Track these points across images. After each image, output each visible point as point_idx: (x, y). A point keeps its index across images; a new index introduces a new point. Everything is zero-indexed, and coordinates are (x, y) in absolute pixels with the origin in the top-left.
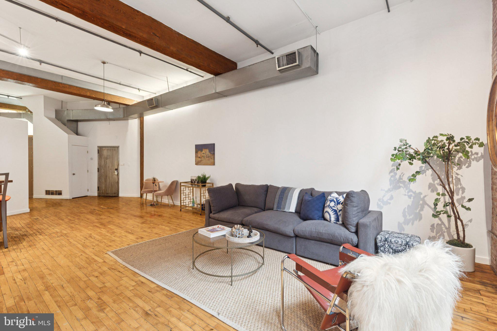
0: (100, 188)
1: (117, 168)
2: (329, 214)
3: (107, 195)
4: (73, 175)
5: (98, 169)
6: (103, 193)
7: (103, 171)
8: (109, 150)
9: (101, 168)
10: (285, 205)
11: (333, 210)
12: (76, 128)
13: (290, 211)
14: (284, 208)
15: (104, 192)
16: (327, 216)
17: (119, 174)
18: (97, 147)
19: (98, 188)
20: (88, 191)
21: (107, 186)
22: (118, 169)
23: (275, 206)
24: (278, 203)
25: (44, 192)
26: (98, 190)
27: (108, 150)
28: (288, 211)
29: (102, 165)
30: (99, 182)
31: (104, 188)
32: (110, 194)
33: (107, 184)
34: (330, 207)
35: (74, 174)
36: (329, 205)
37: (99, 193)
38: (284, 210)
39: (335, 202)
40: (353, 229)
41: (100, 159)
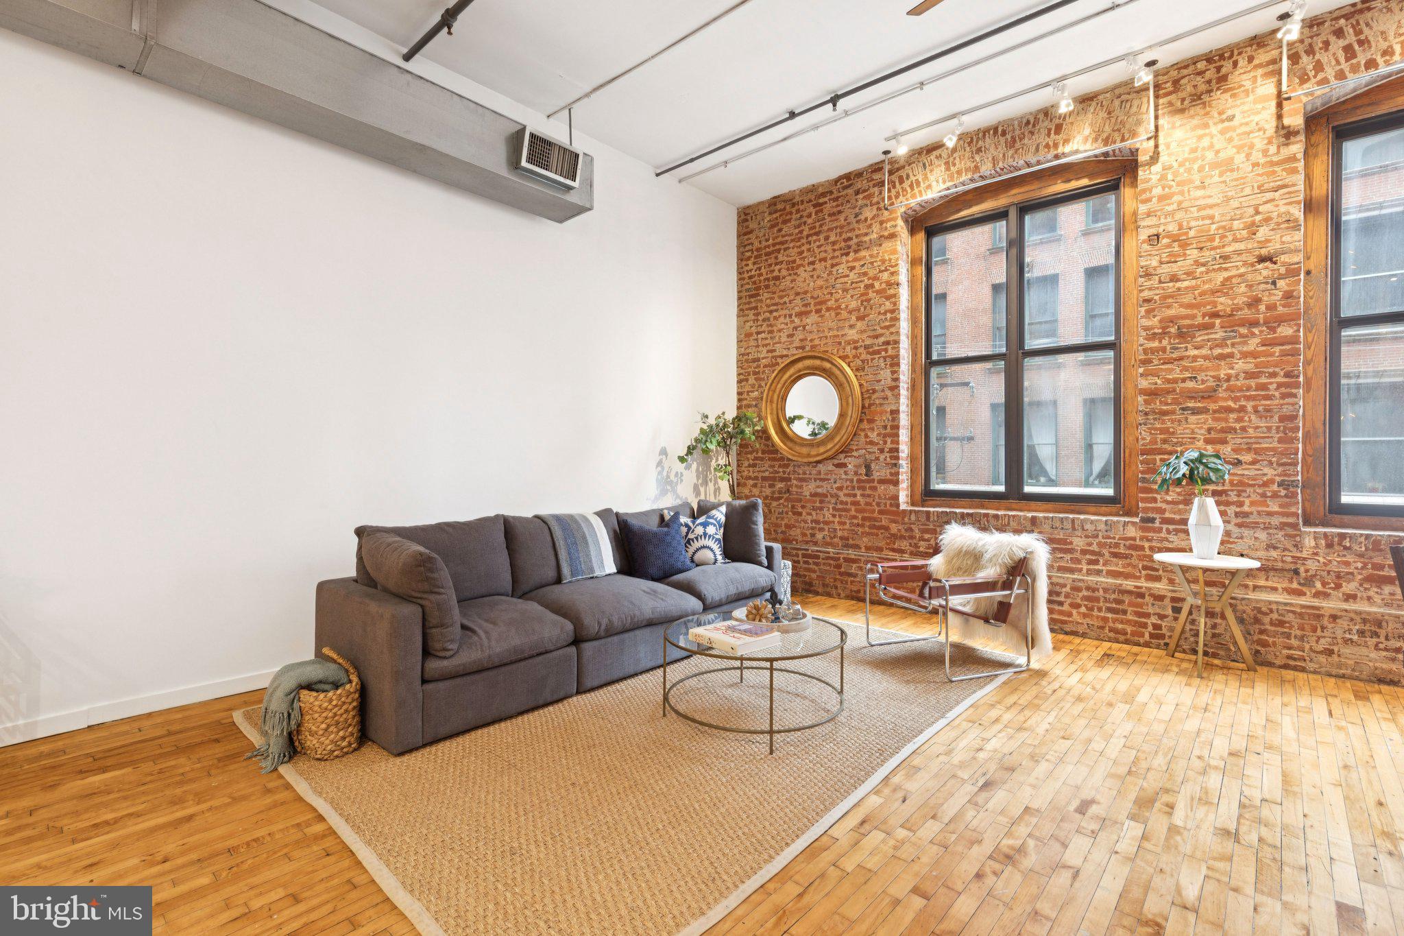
2: (712, 550)
10: (591, 561)
11: (717, 540)
13: (608, 571)
14: (592, 571)
16: (706, 555)
23: (566, 570)
24: (571, 559)
28: (604, 574)
34: (710, 536)
36: (705, 534)
38: (595, 575)
39: (715, 525)
40: (765, 562)
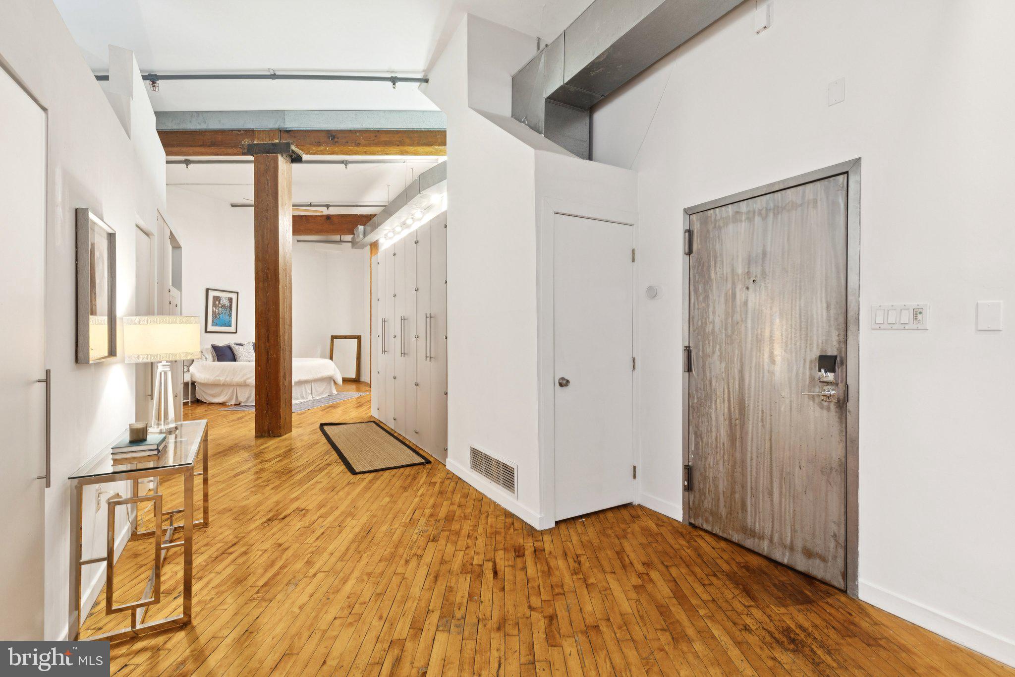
0: (697, 476)
1: (832, 351)
3: (749, 543)
4: (561, 385)
5: (688, 351)
6: (715, 514)
7: (717, 366)
8: (765, 218)
9: (709, 349)
12: (586, 145)
15: (723, 511)
17: (850, 405)
18: (682, 212)
19: (689, 471)
20: (634, 476)
21: (744, 475)
22: (843, 362)
25: (467, 457)
26: (689, 488)
27: (757, 219)
29: (709, 328)
30: (693, 437)
31: (722, 486)
32: (771, 540)
33: (743, 462)
35: (564, 383)
37: (688, 508)
41: (696, 291)
